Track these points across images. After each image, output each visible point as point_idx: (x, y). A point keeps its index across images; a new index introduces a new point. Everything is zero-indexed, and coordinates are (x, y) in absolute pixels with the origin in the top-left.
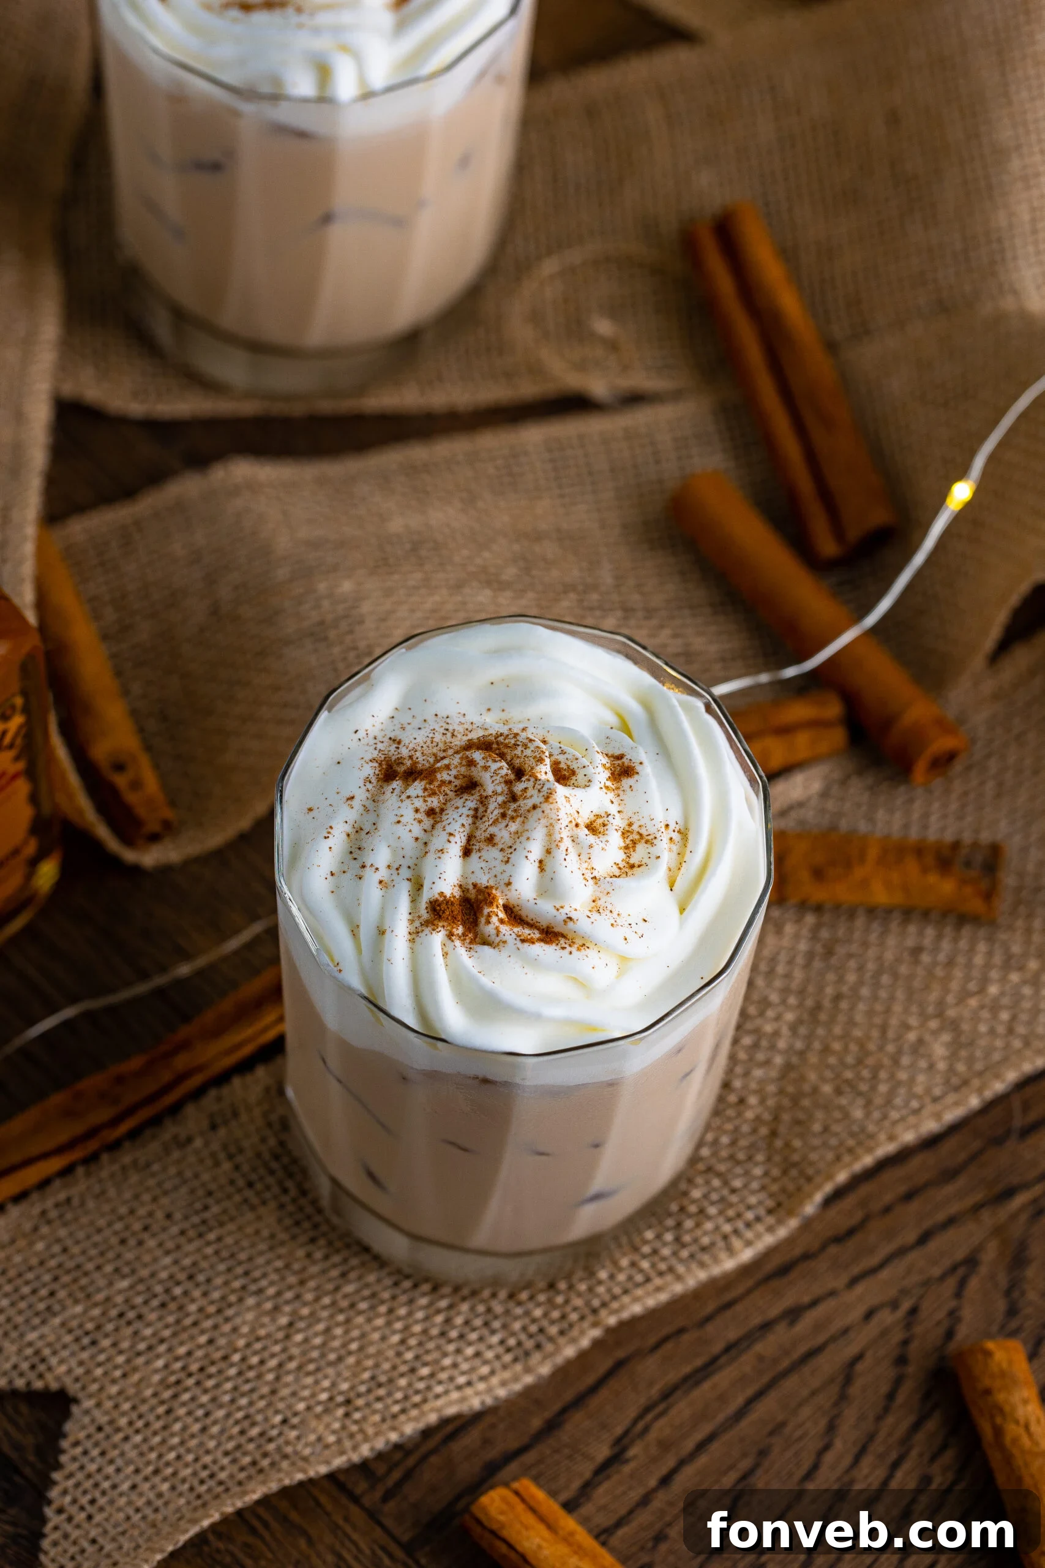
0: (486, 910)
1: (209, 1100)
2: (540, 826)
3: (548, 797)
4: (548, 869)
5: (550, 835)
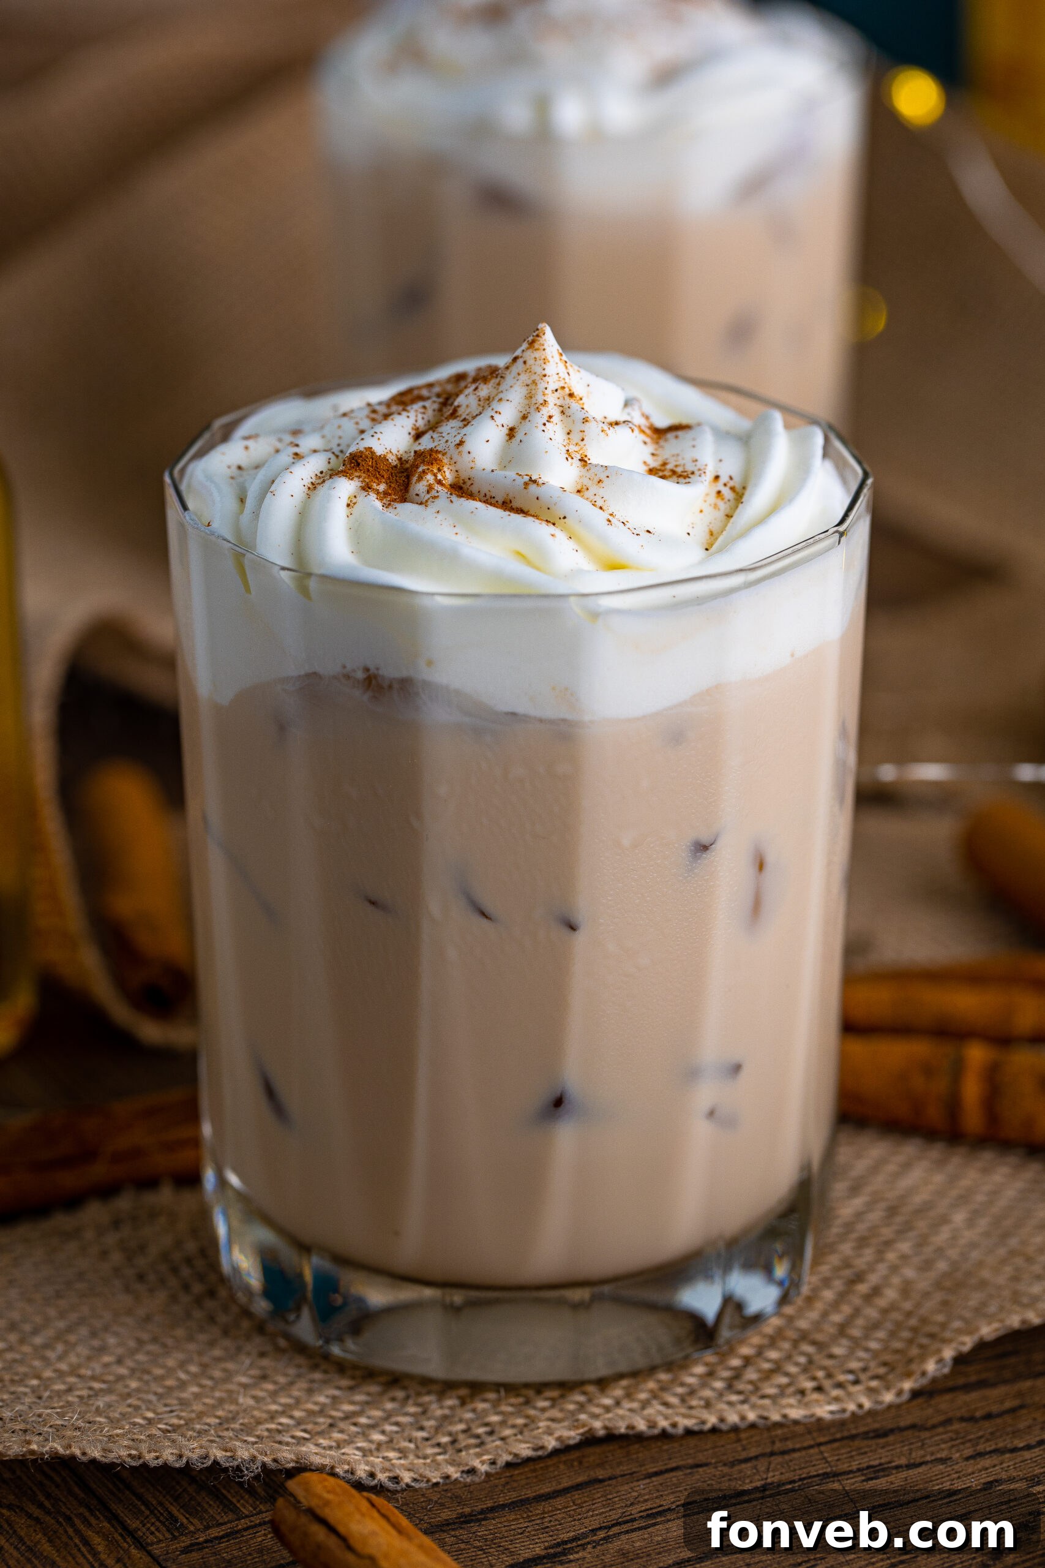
0: (423, 471)
2: (518, 383)
3: (533, 342)
4: (519, 436)
5: (531, 397)
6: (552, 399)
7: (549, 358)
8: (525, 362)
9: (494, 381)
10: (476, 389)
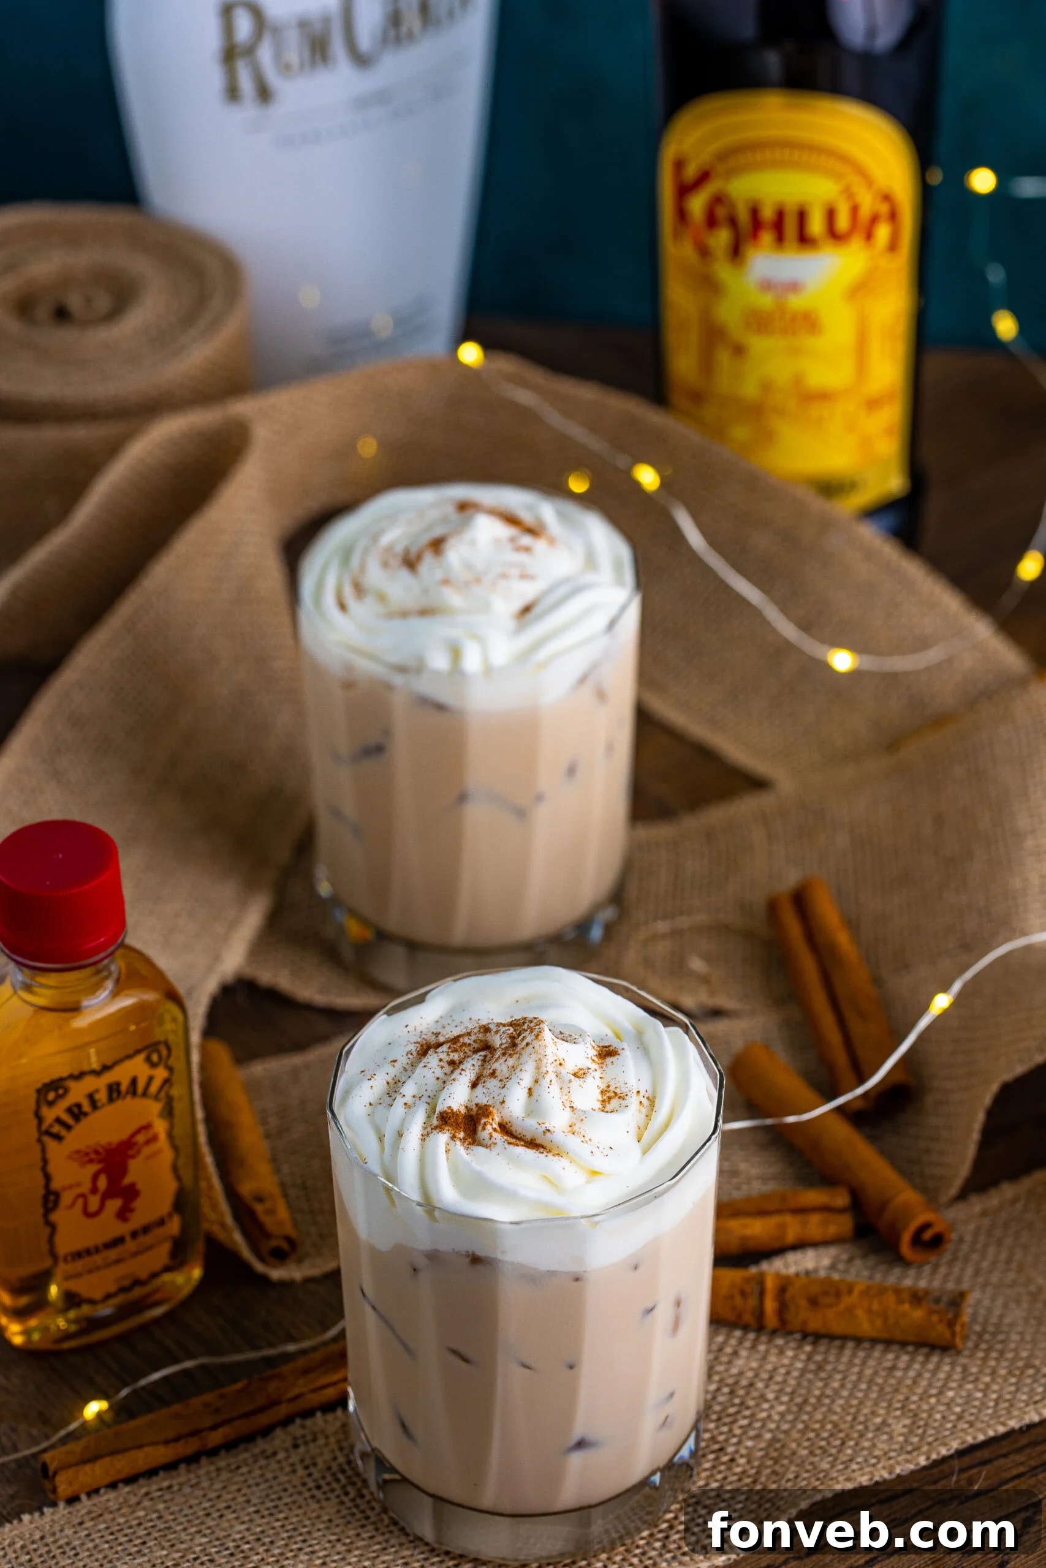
0: (483, 1121)
1: (295, 1429)
2: (531, 1060)
3: (538, 1035)
4: (535, 1094)
5: (539, 1069)
6: (551, 1069)
7: (547, 1045)
8: (534, 1048)
9: (515, 1056)
10: (506, 1060)
